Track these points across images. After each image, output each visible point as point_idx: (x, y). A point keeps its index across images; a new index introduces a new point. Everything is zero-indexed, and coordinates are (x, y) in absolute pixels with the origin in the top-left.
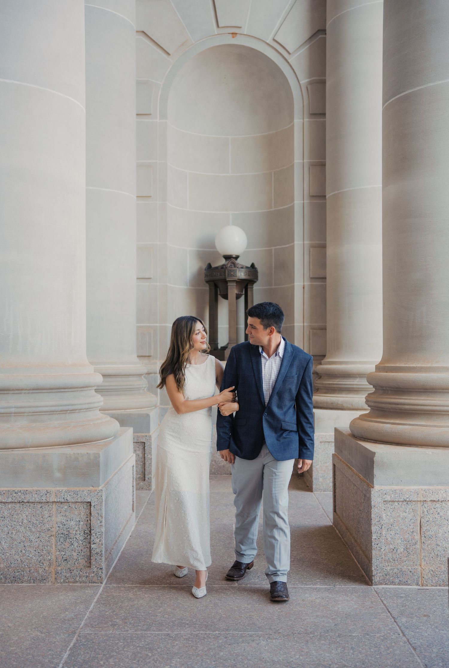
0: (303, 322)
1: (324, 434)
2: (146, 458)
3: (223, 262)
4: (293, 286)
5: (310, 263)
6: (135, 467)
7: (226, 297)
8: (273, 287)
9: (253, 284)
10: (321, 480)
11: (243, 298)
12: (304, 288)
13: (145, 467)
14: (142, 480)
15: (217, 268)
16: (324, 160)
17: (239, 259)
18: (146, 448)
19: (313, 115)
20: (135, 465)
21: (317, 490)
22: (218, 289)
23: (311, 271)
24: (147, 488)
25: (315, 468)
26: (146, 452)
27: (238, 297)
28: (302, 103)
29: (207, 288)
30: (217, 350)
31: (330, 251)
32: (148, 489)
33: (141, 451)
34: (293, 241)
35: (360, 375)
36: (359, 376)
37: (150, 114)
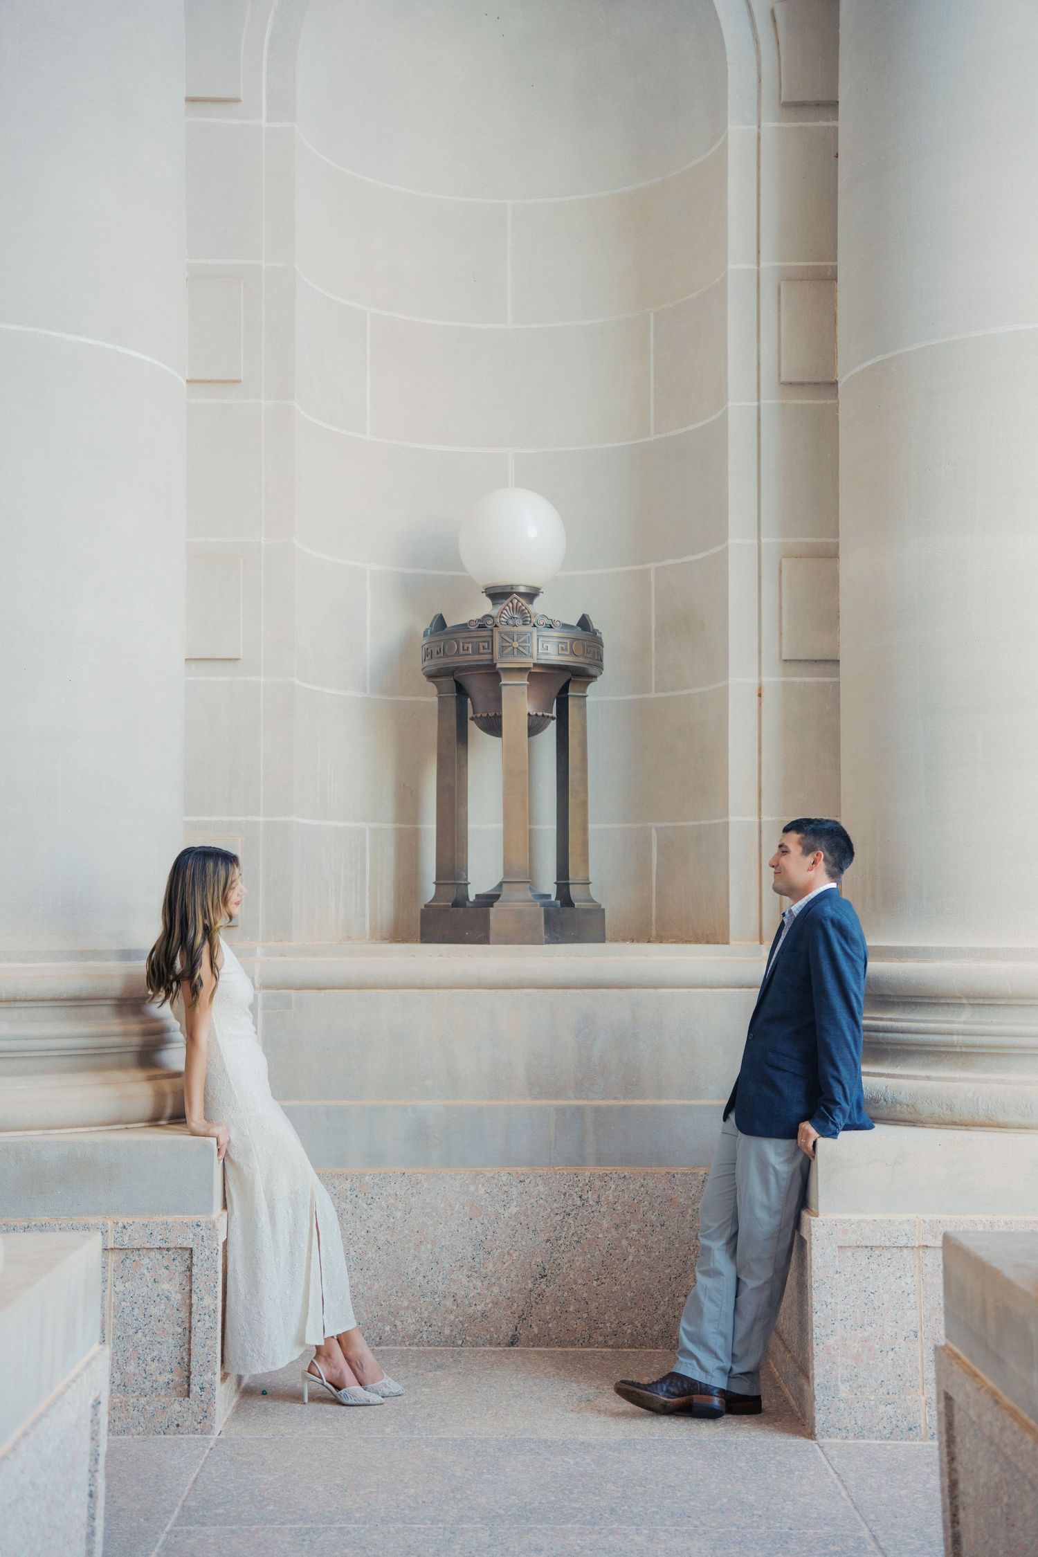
0: (757, 813)
1: (855, 1217)
2: (194, 1309)
3: (486, 607)
4: (725, 690)
5: (781, 608)
6: (104, 1409)
7: (493, 726)
8: (653, 695)
9: (587, 683)
10: (844, 1391)
11: (551, 729)
12: (760, 695)
13: (189, 1342)
14: (180, 1394)
15: (464, 627)
16: (832, 264)
17: (537, 601)
18: (195, 1270)
19: (793, 107)
20: (105, 1400)
21: (832, 1430)
22: (469, 699)
23: (784, 636)
24: (195, 1423)
25: (821, 1346)
26: (194, 1287)
27: (535, 727)
28: (755, 66)
29: (429, 697)
30: (464, 905)
31: (851, 567)
32: (198, 1426)
33: (178, 1279)
34: (722, 536)
35: (975, 998)
36: (972, 1001)
37: (237, 100)
